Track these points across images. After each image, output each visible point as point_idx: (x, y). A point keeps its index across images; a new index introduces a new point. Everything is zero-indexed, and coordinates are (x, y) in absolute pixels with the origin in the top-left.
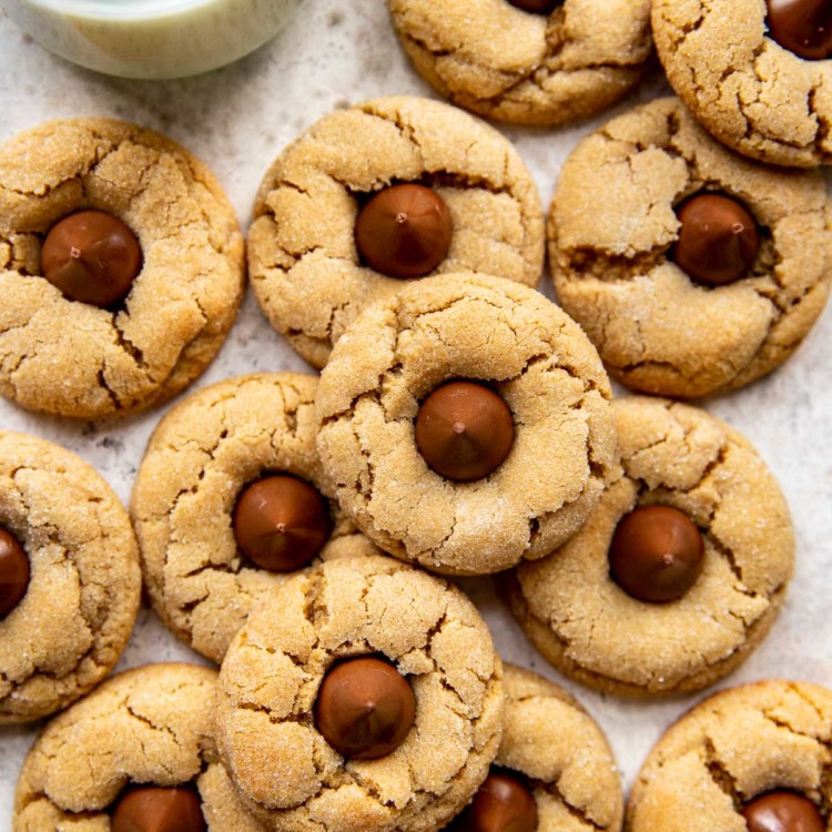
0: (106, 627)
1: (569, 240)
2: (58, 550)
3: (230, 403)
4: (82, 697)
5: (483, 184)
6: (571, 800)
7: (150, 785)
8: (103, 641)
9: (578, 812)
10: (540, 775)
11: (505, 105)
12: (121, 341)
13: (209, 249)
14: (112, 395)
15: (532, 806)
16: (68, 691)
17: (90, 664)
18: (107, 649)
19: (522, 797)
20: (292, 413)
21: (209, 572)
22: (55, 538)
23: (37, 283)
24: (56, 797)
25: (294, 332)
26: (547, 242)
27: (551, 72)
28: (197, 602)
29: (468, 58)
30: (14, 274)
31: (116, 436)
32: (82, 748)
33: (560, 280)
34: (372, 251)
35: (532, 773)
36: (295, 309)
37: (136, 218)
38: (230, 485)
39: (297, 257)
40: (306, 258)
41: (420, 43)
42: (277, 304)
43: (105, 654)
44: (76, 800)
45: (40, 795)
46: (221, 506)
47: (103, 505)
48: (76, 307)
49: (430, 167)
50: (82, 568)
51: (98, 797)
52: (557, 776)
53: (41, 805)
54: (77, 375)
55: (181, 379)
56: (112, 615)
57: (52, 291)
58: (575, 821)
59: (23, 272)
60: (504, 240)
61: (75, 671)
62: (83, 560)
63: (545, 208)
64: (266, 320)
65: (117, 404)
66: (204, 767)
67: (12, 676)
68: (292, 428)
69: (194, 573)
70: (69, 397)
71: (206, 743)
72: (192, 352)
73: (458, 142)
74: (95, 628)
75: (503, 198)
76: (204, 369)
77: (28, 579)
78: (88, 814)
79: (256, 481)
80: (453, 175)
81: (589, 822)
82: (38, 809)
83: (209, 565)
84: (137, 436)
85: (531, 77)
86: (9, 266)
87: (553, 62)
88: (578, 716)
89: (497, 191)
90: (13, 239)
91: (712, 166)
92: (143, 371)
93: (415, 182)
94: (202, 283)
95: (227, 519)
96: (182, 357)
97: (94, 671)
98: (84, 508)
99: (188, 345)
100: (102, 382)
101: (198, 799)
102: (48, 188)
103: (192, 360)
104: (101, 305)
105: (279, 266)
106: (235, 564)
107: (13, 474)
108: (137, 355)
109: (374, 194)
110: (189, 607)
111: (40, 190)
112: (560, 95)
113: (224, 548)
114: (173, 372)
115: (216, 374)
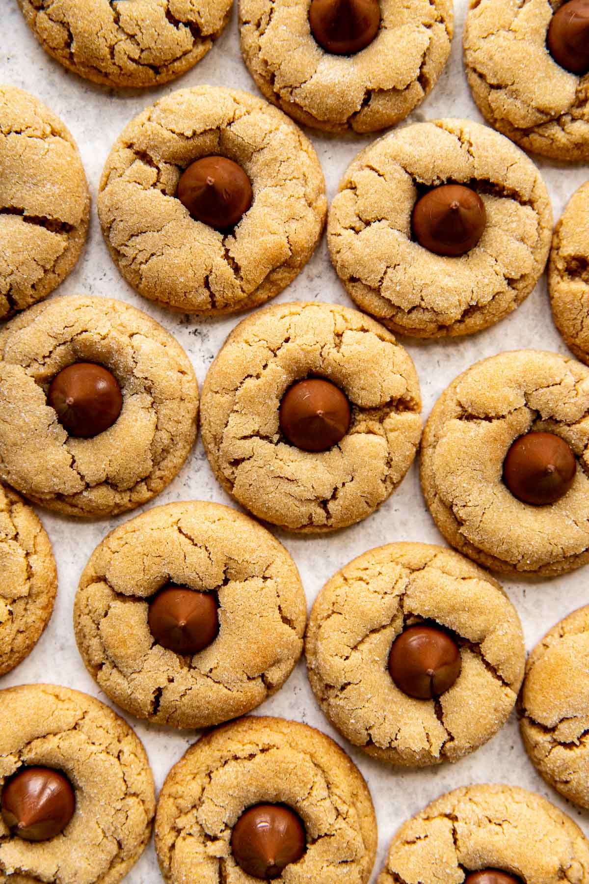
0: (163, 464)
1: (569, 249)
2: (149, 399)
3: (296, 318)
5: (514, 195)
6: (488, 658)
7: (184, 587)
8: (158, 473)
9: (492, 668)
10: (467, 636)
12: (226, 256)
13: (303, 202)
14: (212, 295)
16: (122, 503)
17: (143, 487)
18: (159, 480)
19: (452, 649)
20: (339, 335)
21: (256, 439)
22: (148, 390)
23: (174, 202)
24: (113, 580)
25: (353, 279)
26: (551, 249)
27: (574, 120)
28: (243, 460)
29: (515, 94)
30: (157, 192)
31: (204, 329)
32: (140, 549)
33: (555, 279)
35: (462, 633)
36: (359, 262)
37: (254, 168)
38: (284, 378)
39: (368, 223)
40: (375, 225)
41: (481, 76)
42: (346, 256)
43: (155, 484)
44: (127, 586)
45: (102, 579)
46: (275, 392)
48: (198, 224)
49: (478, 175)
50: (161, 417)
51: (144, 588)
52: (482, 640)
53: (101, 585)
54: (190, 274)
55: (262, 295)
56: (170, 457)
57: (183, 209)
58: (489, 675)
59: (164, 192)
60: (522, 240)
61: (131, 490)
62: (164, 411)
65: (213, 304)
66: (226, 582)
67: (87, 479)
68: (338, 346)
69: (245, 438)
70: (180, 290)
71: (232, 564)
72: (275, 276)
73: (503, 160)
74: (156, 463)
75: (527, 209)
76: (279, 292)
78: (135, 598)
79: (303, 380)
80: (493, 185)
81: (499, 678)
82: (99, 588)
83: (257, 434)
85: (557, 120)
86: (154, 185)
89: (523, 203)
90: (161, 165)
92: (238, 282)
93: (464, 184)
94: (294, 225)
95: (276, 403)
96: (267, 278)
99: (273, 271)
100: (207, 284)
101: (216, 604)
102: (194, 133)
103: (273, 283)
105: (353, 228)
106: (276, 438)
107: (131, 336)
108: (237, 269)
109: (432, 187)
110: (236, 463)
111: (189, 133)
112: (576, 138)
113: (271, 425)
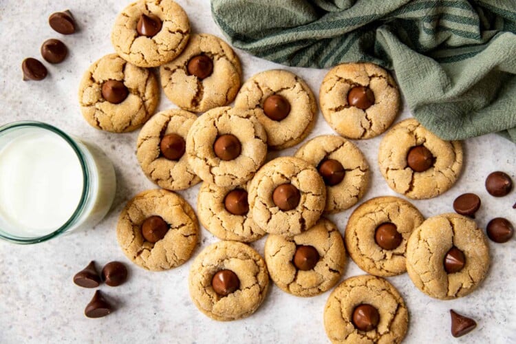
4: (267, 267)
11: (149, 110)
15: (332, 160)
34: (176, 157)
47: (218, 247)
63: (179, 108)
64: (185, 190)
77: (231, 271)
84: (205, 233)
87: (142, 95)
88: (312, 141)
91: (181, 62)
97: (260, 262)
98: (217, 251)
104: (167, 231)
114: (191, 218)
115: (195, 207)
